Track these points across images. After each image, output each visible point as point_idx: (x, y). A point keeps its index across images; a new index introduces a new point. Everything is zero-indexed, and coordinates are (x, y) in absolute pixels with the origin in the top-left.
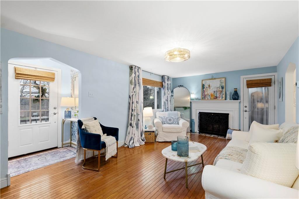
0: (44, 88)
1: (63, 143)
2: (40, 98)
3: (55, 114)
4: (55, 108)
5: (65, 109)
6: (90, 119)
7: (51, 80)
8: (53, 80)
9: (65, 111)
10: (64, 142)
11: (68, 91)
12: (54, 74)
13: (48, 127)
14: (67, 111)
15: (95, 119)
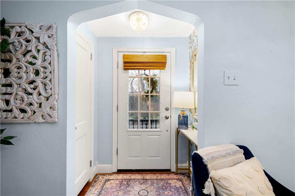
0: (154, 80)
1: (177, 166)
2: (150, 94)
3: (167, 118)
4: (167, 109)
5: (179, 112)
6: (230, 154)
7: (161, 66)
8: (164, 66)
9: (179, 116)
10: (179, 165)
11: (185, 82)
12: (165, 57)
13: (158, 136)
14: (181, 115)
15: (248, 154)
